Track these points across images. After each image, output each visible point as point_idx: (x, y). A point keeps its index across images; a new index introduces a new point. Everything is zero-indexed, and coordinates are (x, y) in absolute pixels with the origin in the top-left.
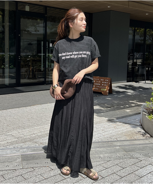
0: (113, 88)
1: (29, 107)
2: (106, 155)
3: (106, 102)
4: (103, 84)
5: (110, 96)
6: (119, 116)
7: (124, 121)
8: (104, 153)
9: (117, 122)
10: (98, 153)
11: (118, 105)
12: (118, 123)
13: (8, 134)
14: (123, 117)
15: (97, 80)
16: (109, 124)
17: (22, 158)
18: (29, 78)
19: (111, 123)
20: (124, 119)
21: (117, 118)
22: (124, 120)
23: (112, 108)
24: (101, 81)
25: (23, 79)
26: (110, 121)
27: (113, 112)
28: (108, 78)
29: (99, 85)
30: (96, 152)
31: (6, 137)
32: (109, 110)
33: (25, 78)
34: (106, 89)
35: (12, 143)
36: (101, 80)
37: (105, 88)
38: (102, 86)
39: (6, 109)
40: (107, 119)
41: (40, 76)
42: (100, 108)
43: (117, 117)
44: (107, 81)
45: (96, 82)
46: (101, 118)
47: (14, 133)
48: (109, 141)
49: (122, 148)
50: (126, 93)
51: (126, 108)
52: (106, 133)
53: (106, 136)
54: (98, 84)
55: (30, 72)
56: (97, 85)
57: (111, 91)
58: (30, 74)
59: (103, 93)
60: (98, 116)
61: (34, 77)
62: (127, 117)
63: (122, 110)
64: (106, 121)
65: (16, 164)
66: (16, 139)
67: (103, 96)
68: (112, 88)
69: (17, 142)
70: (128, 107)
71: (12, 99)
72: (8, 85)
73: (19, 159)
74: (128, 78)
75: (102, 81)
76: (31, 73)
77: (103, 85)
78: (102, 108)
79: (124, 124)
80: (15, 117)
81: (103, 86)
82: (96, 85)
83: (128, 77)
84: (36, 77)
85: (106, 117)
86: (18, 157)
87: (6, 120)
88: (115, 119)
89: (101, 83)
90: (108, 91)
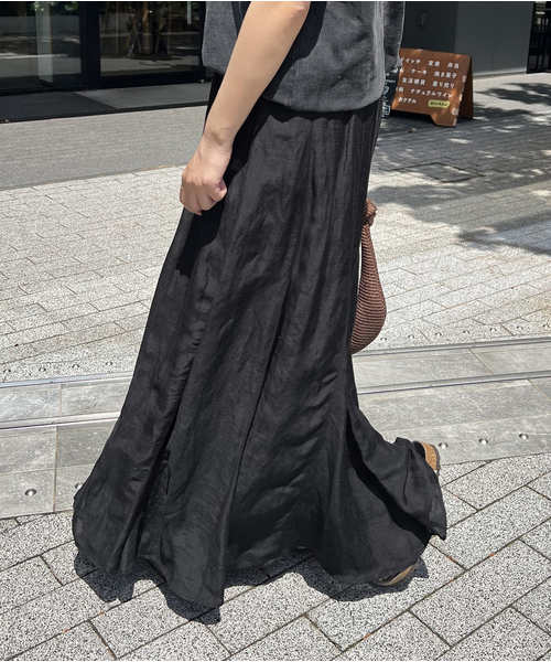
0: (477, 98)
1: (130, 175)
2: (470, 427)
3: (447, 154)
4: (439, 79)
5: (465, 129)
6: (504, 218)
7: (528, 240)
8: (458, 415)
9: (499, 243)
10: (429, 416)
11: (500, 166)
12: (505, 251)
13: (26, 300)
14: (523, 223)
15: (415, 66)
16: (464, 255)
17: (59, 444)
18: (139, 55)
19: (475, 252)
20: (528, 230)
21: (502, 227)
22: (527, 234)
23: (474, 180)
24: (428, 68)
25: (113, 55)
26: (470, 238)
27: (481, 198)
28: (458, 56)
29: (419, 86)
30: (419, 410)
31: (12, 315)
32: (462, 189)
33: (122, 54)
34: (450, 103)
35: (35, 349)
36: (431, 63)
37: (446, 99)
38: (433, 89)
39: (31, 185)
40: (456, 229)
41: (184, 44)
42: (425, 182)
43: (496, 219)
44: (452, 70)
45: (407, 75)
46: (432, 226)
47: (54, 295)
48: (475, 345)
49: (541, 388)
50: (527, 117)
51: (533, 181)
52: (457, 297)
53: (455, 313)
54: (417, 81)
55: (141, 29)
56: (413, 86)
57: (467, 111)
58: (141, 37)
59: (434, 117)
60: (417, 217)
61: (159, 51)
62: (542, 220)
63: (518, 192)
64: (454, 239)
65: (26, 485)
66: (58, 328)
67: (437, 132)
68: (474, 95)
69: (57, 345)
70: (539, 179)
71: (62, 140)
72: (50, 80)
73: (46, 451)
74: (534, 58)
75: (434, 68)
76: (147, 34)
77: (435, 84)
78: (434, 183)
79: (529, 255)
80: (66, 221)
81: (438, 89)
82: (408, 87)
83: (532, 52)
84: (165, 50)
85: (452, 224)
86: (42, 439)
87: (23, 233)
88: (491, 230)
89: (429, 78)
90: (455, 111)
